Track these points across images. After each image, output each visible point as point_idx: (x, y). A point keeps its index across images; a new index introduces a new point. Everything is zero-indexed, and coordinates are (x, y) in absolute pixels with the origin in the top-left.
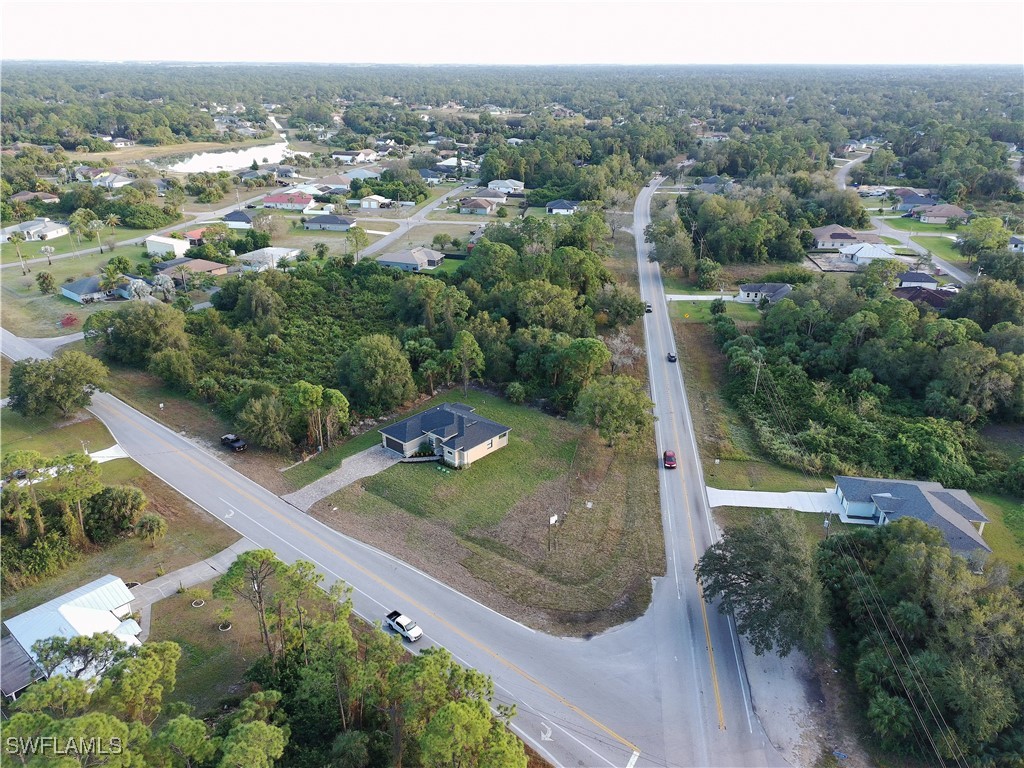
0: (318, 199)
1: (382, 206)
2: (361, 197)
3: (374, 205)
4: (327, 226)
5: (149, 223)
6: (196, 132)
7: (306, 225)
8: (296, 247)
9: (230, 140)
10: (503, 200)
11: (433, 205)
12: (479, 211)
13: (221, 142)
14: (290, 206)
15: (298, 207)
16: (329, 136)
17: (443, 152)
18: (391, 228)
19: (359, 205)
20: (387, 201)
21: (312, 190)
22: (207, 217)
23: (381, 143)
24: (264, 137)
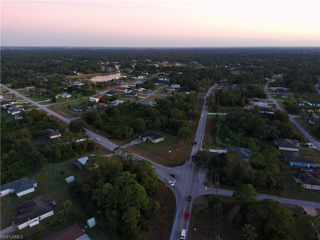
0: (128, 89)
1: (143, 90)
2: (138, 88)
3: (141, 90)
4: (130, 95)
5: (89, 94)
6: (97, 70)
7: (125, 95)
8: (123, 100)
9: (106, 73)
10: (174, 90)
11: (156, 91)
12: (167, 92)
13: (104, 73)
14: (121, 90)
15: (123, 91)
16: (131, 71)
17: (161, 76)
18: (145, 96)
19: (138, 90)
20: (145, 89)
21: (127, 86)
22: (102, 93)
23: (145, 74)
24: (114, 72)
